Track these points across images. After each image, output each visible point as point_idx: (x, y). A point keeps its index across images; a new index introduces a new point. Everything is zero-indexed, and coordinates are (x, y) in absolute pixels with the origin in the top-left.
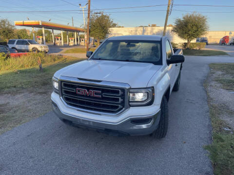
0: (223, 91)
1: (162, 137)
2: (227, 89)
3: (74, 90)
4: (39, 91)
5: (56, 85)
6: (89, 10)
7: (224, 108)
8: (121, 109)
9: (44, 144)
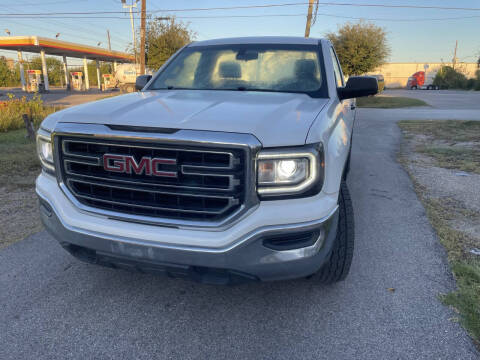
0: (441, 171)
1: (338, 280)
2: (449, 168)
3: (97, 161)
4: (20, 182)
5: (46, 151)
6: (144, 12)
7: (453, 206)
8: (236, 207)
9: (17, 317)
